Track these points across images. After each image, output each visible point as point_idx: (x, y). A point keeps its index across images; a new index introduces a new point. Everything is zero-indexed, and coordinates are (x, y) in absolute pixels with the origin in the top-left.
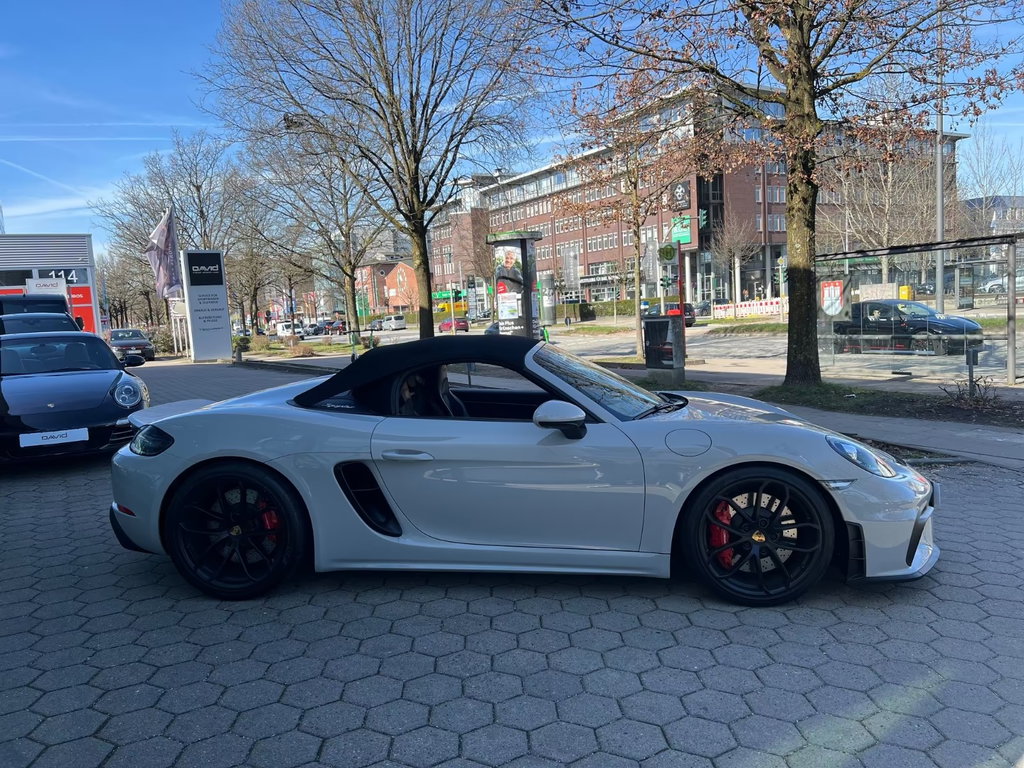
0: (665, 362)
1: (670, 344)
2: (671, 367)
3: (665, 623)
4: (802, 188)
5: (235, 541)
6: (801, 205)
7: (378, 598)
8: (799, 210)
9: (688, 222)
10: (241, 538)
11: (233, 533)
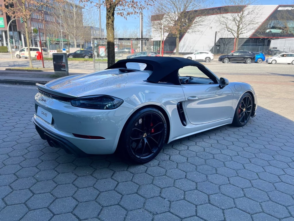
0: (62, 69)
1: (64, 63)
2: (65, 71)
3: (243, 134)
4: (112, 17)
5: (145, 139)
6: (111, 23)
7: (182, 148)
8: (111, 24)
9: (3, 20)
10: (147, 138)
11: (144, 136)
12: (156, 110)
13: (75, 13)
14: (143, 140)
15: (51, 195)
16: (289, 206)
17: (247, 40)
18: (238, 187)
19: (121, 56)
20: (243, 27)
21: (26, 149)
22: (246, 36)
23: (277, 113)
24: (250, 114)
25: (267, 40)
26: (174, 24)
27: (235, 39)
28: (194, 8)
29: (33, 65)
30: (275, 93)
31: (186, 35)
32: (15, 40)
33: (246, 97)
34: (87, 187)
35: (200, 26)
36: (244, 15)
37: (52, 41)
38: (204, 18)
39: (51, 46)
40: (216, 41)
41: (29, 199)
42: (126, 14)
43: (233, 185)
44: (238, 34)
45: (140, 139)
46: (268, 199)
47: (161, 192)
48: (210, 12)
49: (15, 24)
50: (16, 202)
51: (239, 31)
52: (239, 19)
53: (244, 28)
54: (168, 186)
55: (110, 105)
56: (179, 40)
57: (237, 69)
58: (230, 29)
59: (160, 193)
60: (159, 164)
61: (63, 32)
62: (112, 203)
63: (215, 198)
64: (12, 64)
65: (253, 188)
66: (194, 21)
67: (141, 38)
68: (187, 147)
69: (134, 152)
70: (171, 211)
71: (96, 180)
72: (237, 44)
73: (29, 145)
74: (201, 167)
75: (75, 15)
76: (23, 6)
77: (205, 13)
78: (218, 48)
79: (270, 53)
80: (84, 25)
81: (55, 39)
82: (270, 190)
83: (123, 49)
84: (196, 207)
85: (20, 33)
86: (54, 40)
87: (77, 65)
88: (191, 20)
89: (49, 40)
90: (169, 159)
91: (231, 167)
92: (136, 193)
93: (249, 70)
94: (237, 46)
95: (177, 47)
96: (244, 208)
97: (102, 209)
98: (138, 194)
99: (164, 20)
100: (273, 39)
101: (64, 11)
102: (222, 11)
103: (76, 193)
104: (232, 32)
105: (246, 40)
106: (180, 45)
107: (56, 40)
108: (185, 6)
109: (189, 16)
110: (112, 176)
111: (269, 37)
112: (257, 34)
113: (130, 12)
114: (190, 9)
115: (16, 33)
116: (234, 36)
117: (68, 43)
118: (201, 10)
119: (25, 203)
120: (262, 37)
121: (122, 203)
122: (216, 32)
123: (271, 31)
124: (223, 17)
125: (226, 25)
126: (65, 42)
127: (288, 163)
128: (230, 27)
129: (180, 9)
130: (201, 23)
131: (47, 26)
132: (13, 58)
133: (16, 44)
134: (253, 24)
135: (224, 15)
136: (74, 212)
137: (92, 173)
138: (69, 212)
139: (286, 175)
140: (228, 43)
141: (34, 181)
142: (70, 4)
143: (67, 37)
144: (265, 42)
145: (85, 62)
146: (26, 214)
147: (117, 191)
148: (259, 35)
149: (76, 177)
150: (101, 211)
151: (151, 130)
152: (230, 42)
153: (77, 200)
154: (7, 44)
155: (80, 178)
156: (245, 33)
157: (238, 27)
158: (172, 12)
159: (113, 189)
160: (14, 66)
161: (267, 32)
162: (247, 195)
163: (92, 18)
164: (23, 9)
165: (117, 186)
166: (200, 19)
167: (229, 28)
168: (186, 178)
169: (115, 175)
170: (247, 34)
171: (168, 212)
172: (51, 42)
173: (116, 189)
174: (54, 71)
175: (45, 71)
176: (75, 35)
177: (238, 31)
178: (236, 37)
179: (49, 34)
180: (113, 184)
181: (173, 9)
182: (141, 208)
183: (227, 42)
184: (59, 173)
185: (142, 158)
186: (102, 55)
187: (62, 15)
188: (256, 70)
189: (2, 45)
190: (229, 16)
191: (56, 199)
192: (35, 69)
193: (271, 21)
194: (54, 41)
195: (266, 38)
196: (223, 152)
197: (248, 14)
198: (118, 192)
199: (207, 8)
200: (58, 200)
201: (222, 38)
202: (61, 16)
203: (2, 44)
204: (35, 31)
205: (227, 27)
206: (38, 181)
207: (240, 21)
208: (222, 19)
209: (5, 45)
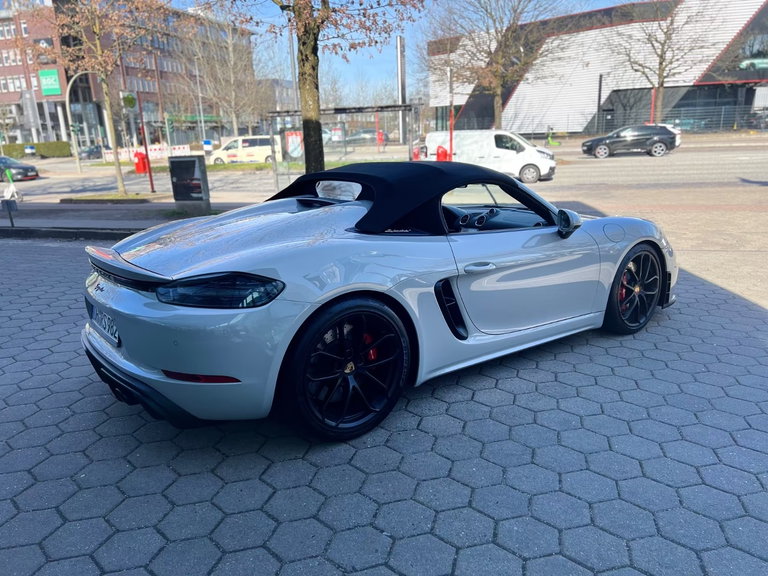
0: (194, 195)
1: (199, 180)
2: (201, 199)
3: (629, 354)
4: (311, 58)
5: (351, 379)
6: (311, 71)
7: (458, 395)
8: (310, 75)
9: (57, 77)
10: (356, 374)
11: (347, 371)
12: (376, 304)
13: (231, 49)
14: (346, 381)
15: (105, 525)
16: (707, 550)
17: (688, 92)
18: (579, 498)
19: (350, 152)
20: (674, 56)
21: (68, 407)
22: (685, 82)
23: (739, 294)
24: (656, 300)
25: (744, 89)
26: (487, 60)
27: (653, 91)
28: (538, 16)
29: (127, 187)
30: (748, 236)
31: (522, 89)
32: (88, 123)
33: (639, 257)
34: (194, 504)
35: (556, 63)
36: (675, 25)
37: (179, 121)
38: (566, 40)
39: (175, 134)
40: (603, 100)
41: (51, 534)
42: (347, 48)
43: (569, 494)
44: (660, 76)
45: (336, 379)
46: (654, 530)
47: (376, 514)
48: (583, 23)
49: (85, 85)
50: (22, 541)
51: (664, 70)
52: (661, 37)
53: (678, 60)
54: (398, 497)
55: (256, 295)
56: (501, 102)
57: (658, 172)
58: (640, 65)
59: (375, 516)
60: (388, 441)
61: (203, 98)
62: (249, 542)
63: (511, 529)
64: (78, 185)
65: (619, 501)
66: (539, 49)
67: (400, 103)
68: (470, 393)
69: (321, 413)
70: (392, 562)
71: (221, 483)
72: (659, 103)
73: (77, 396)
74: (496, 446)
75: (231, 55)
76: (98, 42)
77: (570, 26)
78: (609, 117)
79: (755, 122)
80: (259, 76)
81: (186, 117)
82: (665, 507)
83: (358, 133)
84: (457, 553)
85: (99, 108)
86: (183, 118)
87: (236, 181)
88: (532, 48)
89: (168, 120)
90: (419, 425)
91: (574, 446)
92: (315, 517)
93: (691, 172)
94: (659, 109)
95: (497, 120)
96: (581, 556)
97: (220, 559)
98: (318, 520)
99: (459, 52)
100: (761, 86)
101: (204, 43)
102: (614, 19)
103: (167, 518)
104: (644, 73)
105: (685, 91)
106: (503, 114)
107: (189, 119)
108: (515, 11)
109: (526, 36)
110: (263, 473)
111: (747, 79)
112: (714, 75)
113: (357, 42)
114: (526, 19)
115: (91, 105)
116: (651, 83)
117: (219, 125)
118: (558, 19)
119: (40, 544)
120: (728, 80)
121: (272, 544)
122: (601, 76)
123: (753, 65)
124: (619, 34)
125: (628, 55)
126: (210, 122)
127: (734, 433)
128: (640, 58)
129: (502, 22)
130: (561, 54)
131: (166, 86)
132: (81, 172)
133: (90, 133)
134: (702, 47)
135: (621, 29)
136: (150, 567)
137: (216, 467)
138: (141, 567)
139: (718, 466)
140: (635, 103)
141: (73, 488)
142: (219, 25)
143: (215, 111)
144: (739, 95)
145: (258, 172)
146: (39, 569)
147: (266, 513)
148: (720, 75)
149: (173, 476)
150: (217, 564)
151: (368, 353)
152: (640, 100)
153: (163, 535)
154: (69, 135)
155: (182, 479)
156: (679, 73)
157: (662, 57)
158: (482, 30)
159: (259, 507)
160: (84, 190)
161: (741, 67)
162: (598, 521)
163: (276, 59)
164: (96, 47)
165: (270, 498)
166: (556, 43)
167: (636, 63)
168: (448, 476)
169: (271, 471)
170: (688, 75)
171: (382, 565)
172: (175, 124)
173: (267, 507)
174: (173, 201)
175: (155, 201)
176: (233, 103)
177: (662, 69)
178: (657, 86)
179: (169, 105)
180: (261, 492)
181: (484, 22)
182: (317, 556)
183: (632, 101)
184: (135, 468)
185: (341, 426)
186: (295, 154)
187: (200, 55)
188: (710, 171)
189: (58, 139)
190: (635, 29)
191: (114, 533)
192: (132, 196)
193: (752, 38)
194: (185, 122)
195: (739, 82)
196: (563, 405)
197: (687, 23)
198: (269, 516)
199: (575, 12)
200: (120, 534)
201: (619, 91)
202: (198, 59)
203: (58, 137)
204: (129, 102)
205: (629, 60)
206: (80, 489)
207: (665, 42)
208: (617, 40)
209: (64, 138)
